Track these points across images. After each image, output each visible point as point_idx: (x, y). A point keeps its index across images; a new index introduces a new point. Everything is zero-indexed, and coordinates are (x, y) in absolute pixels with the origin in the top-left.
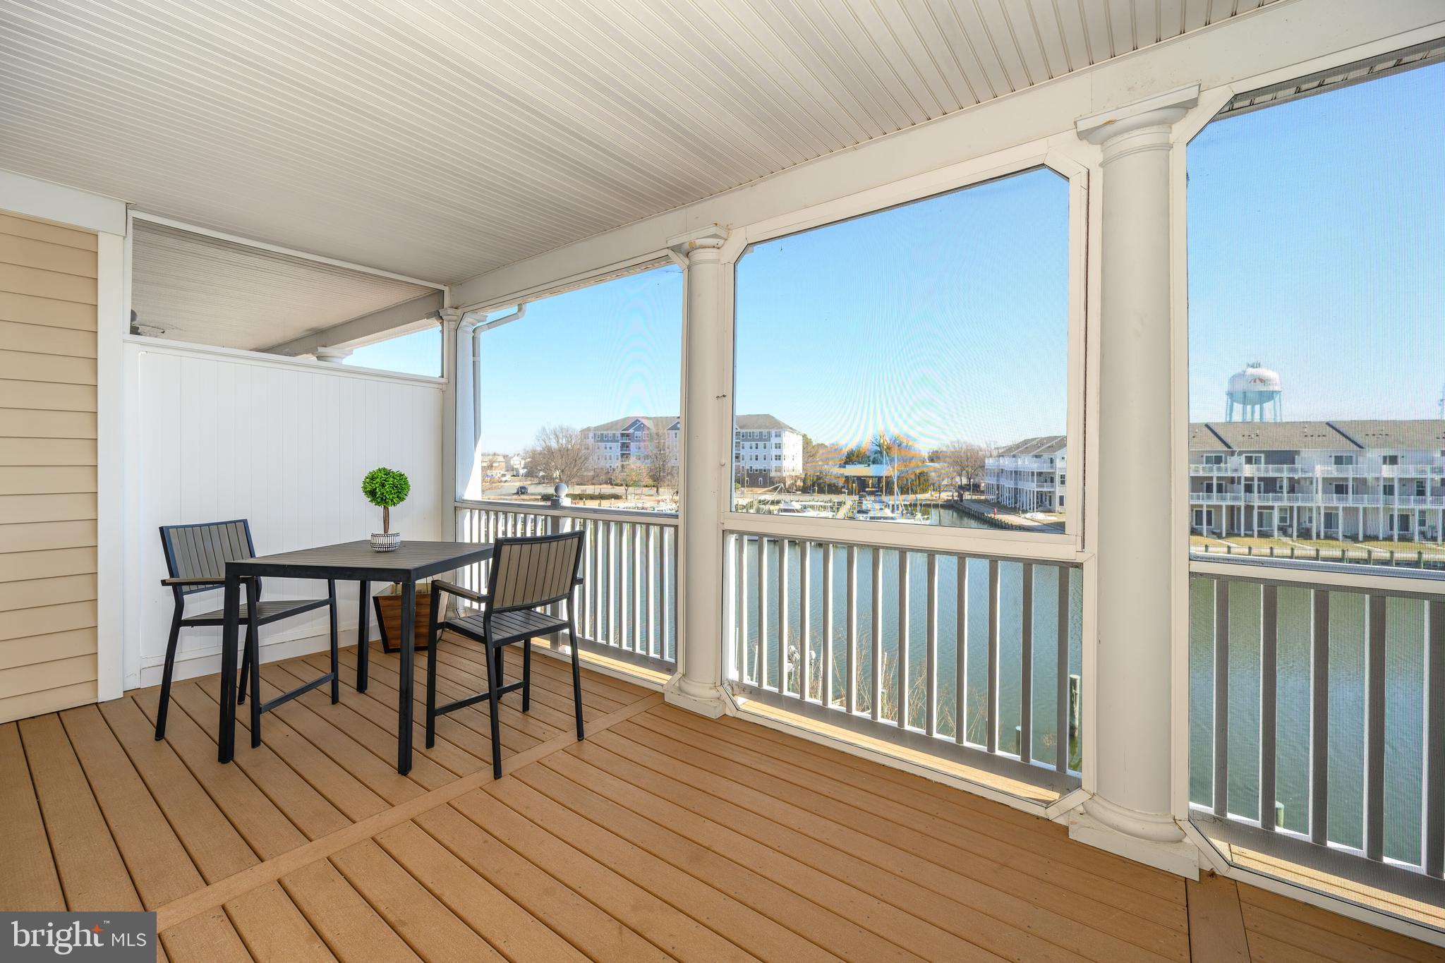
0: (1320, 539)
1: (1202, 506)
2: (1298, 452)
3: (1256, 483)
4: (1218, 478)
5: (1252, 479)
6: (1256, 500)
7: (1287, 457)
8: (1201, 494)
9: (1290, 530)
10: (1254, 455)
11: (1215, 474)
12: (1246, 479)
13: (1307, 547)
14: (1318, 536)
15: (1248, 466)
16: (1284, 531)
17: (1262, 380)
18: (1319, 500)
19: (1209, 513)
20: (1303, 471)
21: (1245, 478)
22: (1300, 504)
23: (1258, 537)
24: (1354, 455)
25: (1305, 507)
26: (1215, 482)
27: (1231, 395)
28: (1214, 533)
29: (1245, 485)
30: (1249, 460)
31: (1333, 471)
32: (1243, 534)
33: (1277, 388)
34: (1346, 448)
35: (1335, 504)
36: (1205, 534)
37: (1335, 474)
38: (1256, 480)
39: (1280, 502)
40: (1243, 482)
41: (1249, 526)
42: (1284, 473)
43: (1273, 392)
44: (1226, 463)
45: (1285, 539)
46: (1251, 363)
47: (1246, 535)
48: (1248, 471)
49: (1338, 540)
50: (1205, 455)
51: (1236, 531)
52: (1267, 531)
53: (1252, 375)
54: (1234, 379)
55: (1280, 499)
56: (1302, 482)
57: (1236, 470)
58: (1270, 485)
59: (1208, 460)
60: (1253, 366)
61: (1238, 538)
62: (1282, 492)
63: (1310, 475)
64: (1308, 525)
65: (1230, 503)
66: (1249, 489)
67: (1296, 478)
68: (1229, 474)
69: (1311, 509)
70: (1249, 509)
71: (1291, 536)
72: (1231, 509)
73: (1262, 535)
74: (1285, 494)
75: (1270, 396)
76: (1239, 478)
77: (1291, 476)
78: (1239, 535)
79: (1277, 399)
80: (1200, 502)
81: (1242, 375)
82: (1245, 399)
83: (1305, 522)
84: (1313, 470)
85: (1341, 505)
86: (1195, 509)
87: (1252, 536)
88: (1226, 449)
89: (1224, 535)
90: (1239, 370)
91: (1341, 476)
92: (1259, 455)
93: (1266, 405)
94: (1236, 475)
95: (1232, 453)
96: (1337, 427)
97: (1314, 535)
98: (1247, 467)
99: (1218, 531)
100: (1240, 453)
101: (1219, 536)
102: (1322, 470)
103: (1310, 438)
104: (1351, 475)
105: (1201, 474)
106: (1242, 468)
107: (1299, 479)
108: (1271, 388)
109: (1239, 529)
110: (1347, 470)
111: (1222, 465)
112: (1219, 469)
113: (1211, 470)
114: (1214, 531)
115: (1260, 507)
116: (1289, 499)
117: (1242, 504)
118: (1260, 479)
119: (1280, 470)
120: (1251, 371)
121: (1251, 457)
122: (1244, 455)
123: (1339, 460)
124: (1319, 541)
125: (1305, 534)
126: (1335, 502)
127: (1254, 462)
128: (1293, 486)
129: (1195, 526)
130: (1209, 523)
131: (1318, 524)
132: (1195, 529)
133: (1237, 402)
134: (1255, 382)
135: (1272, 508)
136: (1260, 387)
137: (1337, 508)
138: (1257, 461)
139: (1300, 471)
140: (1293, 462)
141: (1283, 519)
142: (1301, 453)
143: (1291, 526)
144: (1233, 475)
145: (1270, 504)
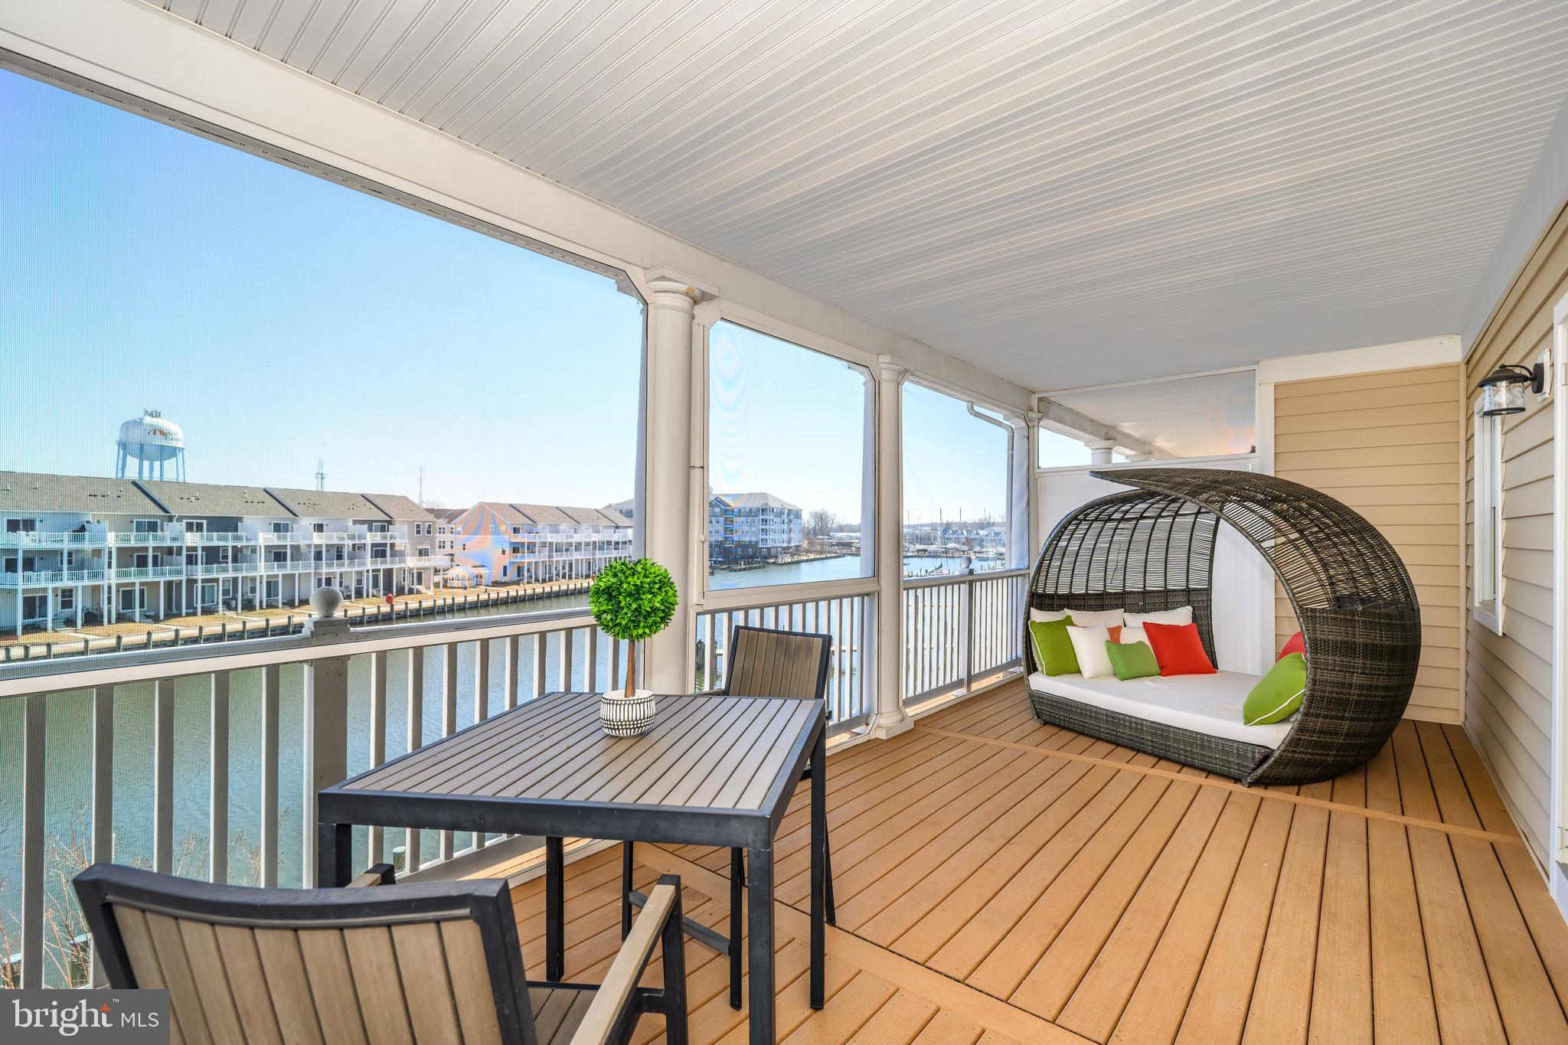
0: (263, 609)
1: (133, 584)
2: (240, 519)
3: (200, 552)
4: (155, 549)
5: (195, 549)
6: (200, 573)
7: (229, 524)
8: (132, 568)
9: (233, 603)
10: (195, 521)
11: (151, 544)
12: (189, 549)
13: (254, 619)
14: (261, 607)
15: (189, 533)
16: (227, 605)
17: (162, 433)
18: (262, 569)
19: (142, 592)
20: (248, 540)
21: (187, 547)
22: (245, 574)
23: (202, 615)
24: (289, 523)
25: (247, 577)
26: (150, 554)
27: (123, 445)
28: (148, 617)
29: (187, 555)
30: (190, 527)
31: (274, 539)
32: (184, 614)
33: (179, 445)
34: (283, 515)
35: (275, 572)
36: (137, 618)
37: (277, 542)
38: (200, 550)
39: (224, 574)
40: (184, 553)
41: (190, 604)
42: (228, 542)
43: (176, 448)
44: (162, 530)
45: (232, 614)
46: (149, 410)
47: (188, 615)
48: (192, 539)
49: (278, 607)
50: (135, 520)
51: (175, 611)
52: (210, 607)
53: (151, 425)
54: (127, 426)
55: (225, 570)
56: (244, 552)
57: (174, 539)
58: (213, 555)
59: (140, 527)
60: (151, 415)
61: (180, 619)
62: (227, 563)
63: (252, 543)
64: (250, 595)
65: (168, 578)
66: (191, 560)
67: (239, 546)
68: (168, 543)
69: (253, 579)
70: (191, 582)
71: (236, 609)
72: (169, 584)
73: (206, 611)
74: (230, 565)
75: (173, 452)
76: (180, 548)
77: (235, 544)
78: (179, 615)
79: (180, 456)
80: (132, 580)
81: (139, 423)
82: (142, 453)
83: (247, 593)
84: (257, 539)
85: (281, 573)
86: (121, 589)
87: (195, 614)
88: (163, 513)
89: (162, 617)
90: (135, 417)
91: (280, 544)
92: (201, 521)
93: (166, 463)
94: (175, 544)
95: (170, 519)
96: (273, 493)
97: (258, 605)
98: (189, 535)
99: (152, 613)
100: (180, 519)
101: (156, 619)
102: (265, 538)
103: (250, 504)
104: (289, 543)
105: (133, 544)
106: (183, 536)
107: (242, 547)
108: (174, 444)
109: (179, 607)
110: (285, 538)
111: (159, 533)
112: (155, 538)
113: (146, 539)
114: (147, 614)
115: (204, 581)
116: (235, 570)
117: (184, 578)
118: (204, 549)
119: (226, 539)
120: (148, 420)
121: (192, 523)
122: (184, 521)
123: (277, 528)
124: (261, 611)
125: (249, 606)
126: (277, 571)
127: (195, 530)
128: (238, 555)
129: (121, 611)
130: (142, 605)
131: (261, 594)
132: (122, 614)
133: (131, 455)
134: (155, 433)
135: (216, 580)
136: (159, 441)
137: (277, 576)
138: (200, 527)
139: (244, 538)
140: (236, 530)
141: (226, 592)
142: (244, 520)
143: (235, 598)
144: (171, 545)
145: (215, 576)
